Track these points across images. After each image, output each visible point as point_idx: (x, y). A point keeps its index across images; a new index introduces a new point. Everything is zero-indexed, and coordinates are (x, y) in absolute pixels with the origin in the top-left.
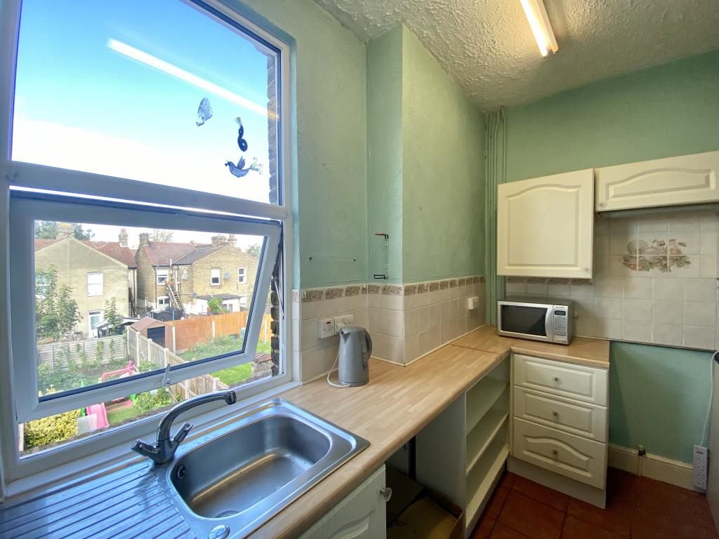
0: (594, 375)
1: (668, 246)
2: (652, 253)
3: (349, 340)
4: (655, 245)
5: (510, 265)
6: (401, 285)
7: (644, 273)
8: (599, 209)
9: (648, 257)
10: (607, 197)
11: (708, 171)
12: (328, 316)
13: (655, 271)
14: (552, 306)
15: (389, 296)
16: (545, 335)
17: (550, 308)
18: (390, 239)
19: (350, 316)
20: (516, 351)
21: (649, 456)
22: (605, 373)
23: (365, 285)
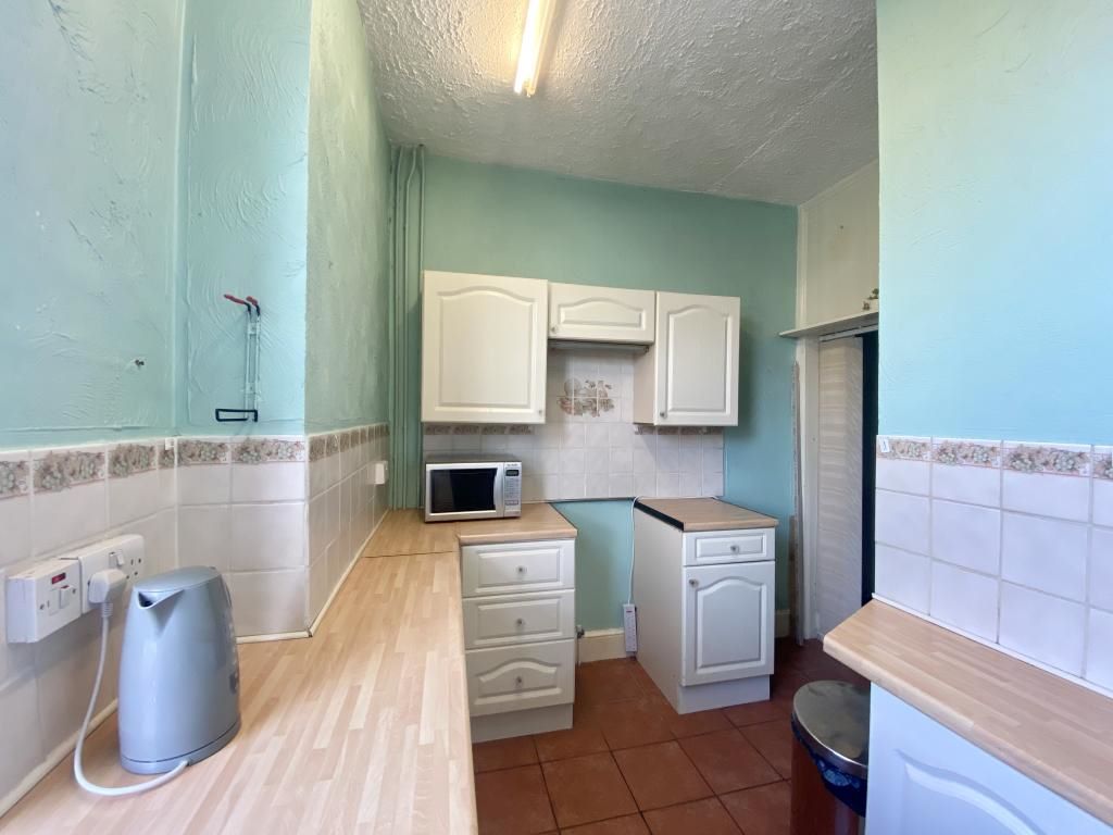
0: (562, 550)
1: (598, 388)
2: (584, 395)
3: (175, 620)
4: (587, 386)
5: (443, 405)
6: (303, 438)
7: (578, 418)
8: (553, 335)
9: (581, 399)
10: (559, 323)
11: (641, 310)
12: (47, 554)
13: (587, 415)
14: (502, 464)
15: (264, 466)
16: (493, 508)
17: (501, 467)
18: (264, 318)
19: (130, 542)
20: (467, 541)
21: (587, 634)
22: (571, 543)
23: (170, 442)
